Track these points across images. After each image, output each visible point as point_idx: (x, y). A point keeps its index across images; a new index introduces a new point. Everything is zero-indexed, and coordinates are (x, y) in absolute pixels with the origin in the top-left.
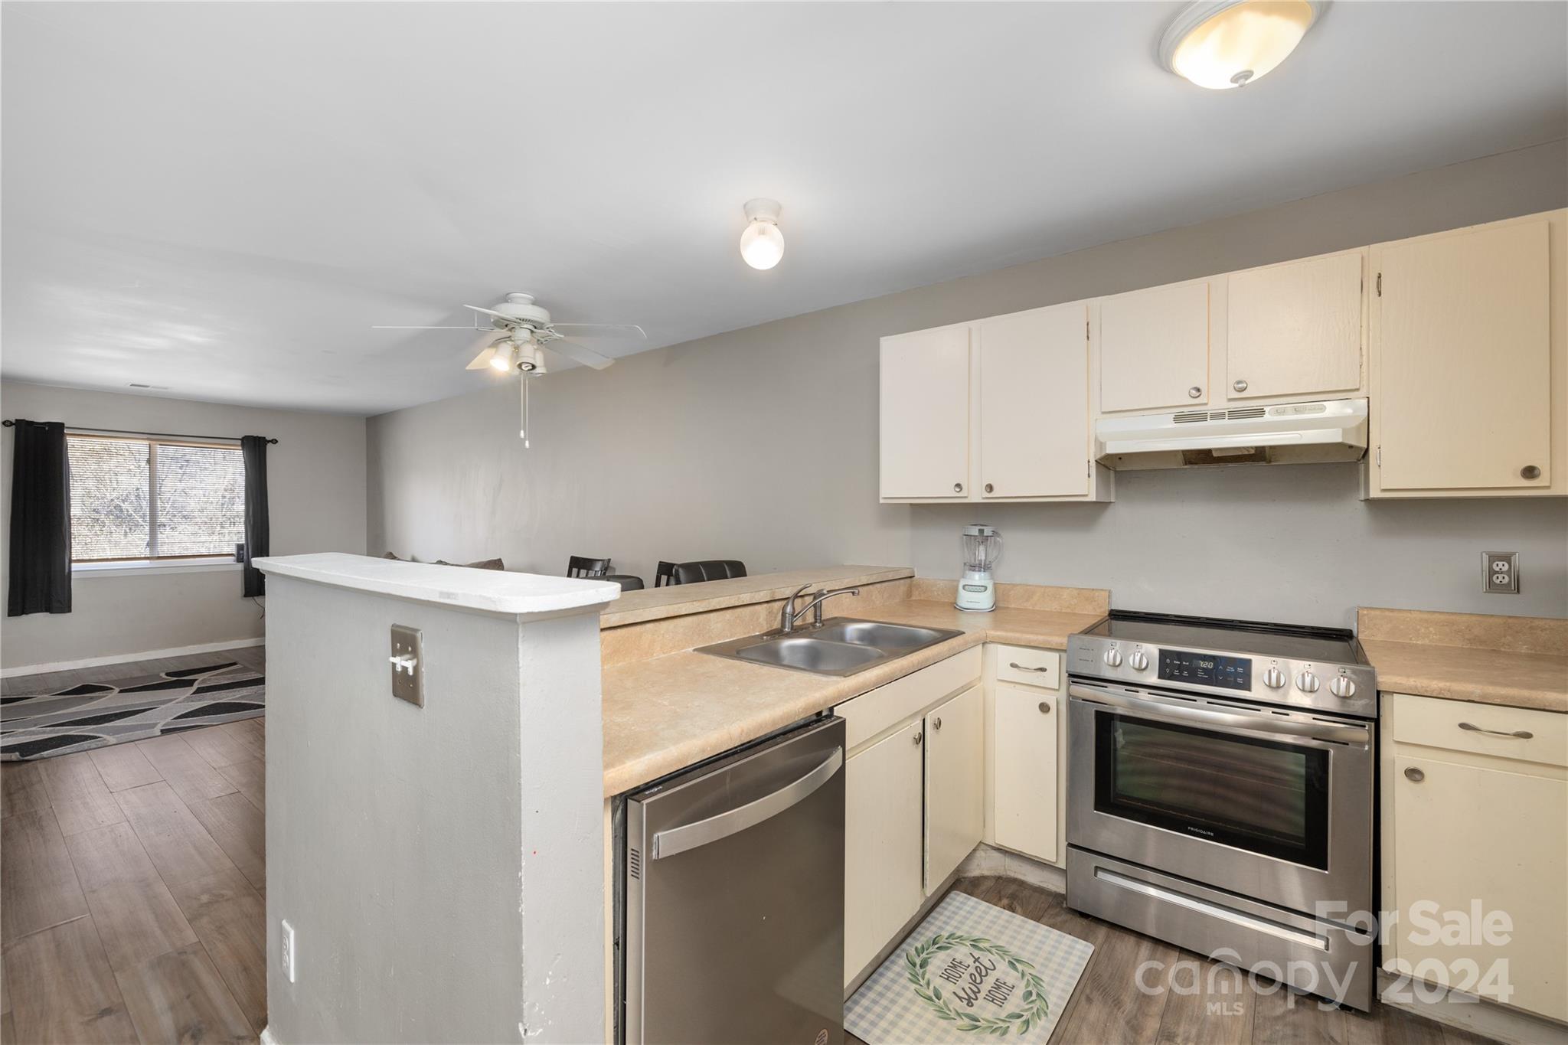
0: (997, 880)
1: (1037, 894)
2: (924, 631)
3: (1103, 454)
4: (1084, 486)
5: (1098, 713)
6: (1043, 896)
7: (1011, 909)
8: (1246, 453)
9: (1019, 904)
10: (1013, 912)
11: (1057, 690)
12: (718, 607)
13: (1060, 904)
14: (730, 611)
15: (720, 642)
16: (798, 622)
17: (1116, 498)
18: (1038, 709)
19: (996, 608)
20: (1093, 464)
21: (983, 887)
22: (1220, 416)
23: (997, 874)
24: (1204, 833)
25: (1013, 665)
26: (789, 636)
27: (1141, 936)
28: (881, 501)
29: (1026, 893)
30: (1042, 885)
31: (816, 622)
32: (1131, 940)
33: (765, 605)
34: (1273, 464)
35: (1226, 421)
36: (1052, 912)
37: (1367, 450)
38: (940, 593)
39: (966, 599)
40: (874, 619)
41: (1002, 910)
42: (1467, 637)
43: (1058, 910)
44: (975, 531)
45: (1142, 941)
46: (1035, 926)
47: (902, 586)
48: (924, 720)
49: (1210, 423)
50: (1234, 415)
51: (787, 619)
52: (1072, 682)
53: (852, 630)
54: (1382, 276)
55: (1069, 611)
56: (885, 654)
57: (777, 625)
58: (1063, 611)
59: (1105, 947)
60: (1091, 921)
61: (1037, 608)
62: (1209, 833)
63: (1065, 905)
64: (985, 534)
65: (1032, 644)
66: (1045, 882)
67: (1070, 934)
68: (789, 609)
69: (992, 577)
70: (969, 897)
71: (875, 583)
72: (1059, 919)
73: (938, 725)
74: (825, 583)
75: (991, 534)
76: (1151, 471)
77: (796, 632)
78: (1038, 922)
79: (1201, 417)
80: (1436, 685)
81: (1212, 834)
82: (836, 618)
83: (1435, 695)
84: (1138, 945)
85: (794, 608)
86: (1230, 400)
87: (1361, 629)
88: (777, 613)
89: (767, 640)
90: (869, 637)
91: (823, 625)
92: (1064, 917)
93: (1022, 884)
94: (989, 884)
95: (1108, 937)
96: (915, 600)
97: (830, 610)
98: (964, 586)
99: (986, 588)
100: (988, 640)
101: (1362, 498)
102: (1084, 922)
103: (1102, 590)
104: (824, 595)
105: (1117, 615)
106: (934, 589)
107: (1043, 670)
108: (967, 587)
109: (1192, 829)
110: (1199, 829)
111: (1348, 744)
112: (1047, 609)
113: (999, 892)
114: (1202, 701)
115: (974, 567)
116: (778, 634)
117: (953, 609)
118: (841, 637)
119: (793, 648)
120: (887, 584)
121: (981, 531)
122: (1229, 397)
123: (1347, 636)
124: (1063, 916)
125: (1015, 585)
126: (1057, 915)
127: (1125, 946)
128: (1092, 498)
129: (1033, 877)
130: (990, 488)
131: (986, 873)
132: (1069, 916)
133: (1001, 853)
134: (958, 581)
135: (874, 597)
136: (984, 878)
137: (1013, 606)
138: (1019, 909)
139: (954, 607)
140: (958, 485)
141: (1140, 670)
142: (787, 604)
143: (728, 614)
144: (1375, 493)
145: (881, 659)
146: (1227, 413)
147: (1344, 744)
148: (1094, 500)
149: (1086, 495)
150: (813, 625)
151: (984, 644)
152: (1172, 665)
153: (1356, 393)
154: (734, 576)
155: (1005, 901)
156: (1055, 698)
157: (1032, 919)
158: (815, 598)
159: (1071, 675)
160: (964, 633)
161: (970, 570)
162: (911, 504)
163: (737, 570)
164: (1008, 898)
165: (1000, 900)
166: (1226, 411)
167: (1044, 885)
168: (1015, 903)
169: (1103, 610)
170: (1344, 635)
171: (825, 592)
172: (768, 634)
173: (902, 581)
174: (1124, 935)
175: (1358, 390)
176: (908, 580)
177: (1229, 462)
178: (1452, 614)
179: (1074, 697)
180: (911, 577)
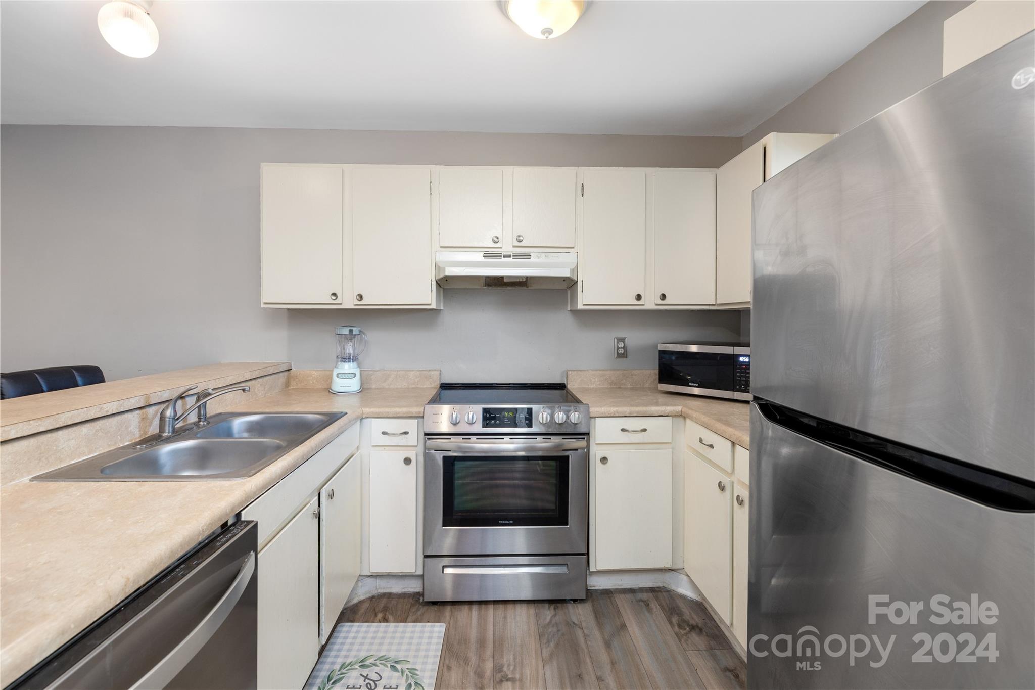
0: (371, 600)
1: (401, 600)
2: (311, 416)
3: (442, 276)
4: (427, 297)
5: (445, 458)
6: (406, 600)
7: (385, 620)
8: (521, 280)
9: (390, 614)
10: (387, 622)
11: (416, 446)
12: (70, 423)
13: (418, 601)
14: (88, 425)
15: (73, 462)
16: (179, 425)
17: (444, 307)
18: (403, 462)
19: (363, 389)
20: (434, 283)
21: (362, 611)
22: (507, 256)
23: (370, 595)
24: (508, 522)
25: (384, 433)
26: (168, 440)
27: (471, 603)
28: (263, 306)
29: (394, 602)
30: (403, 591)
31: (199, 421)
32: (466, 608)
33: (138, 412)
34: (529, 288)
35: (511, 260)
36: (413, 610)
37: (577, 281)
38: (315, 381)
39: (339, 384)
40: (260, 411)
41: (379, 624)
42: (609, 382)
43: (417, 606)
44: (346, 331)
45: (472, 606)
46: (404, 626)
47: (281, 378)
48: (319, 494)
49: (503, 260)
50: (516, 256)
51: (167, 423)
52: (428, 439)
53: (238, 424)
54: (584, 185)
55: (413, 386)
56: (283, 444)
57: (154, 429)
58: (410, 387)
59: (452, 621)
60: (440, 605)
61: (392, 387)
62: (510, 522)
63: (421, 600)
64: (354, 333)
65: (398, 415)
66: (406, 588)
67: (428, 622)
68: (169, 413)
69: (359, 366)
70: (352, 624)
71: (257, 378)
72: (419, 613)
73: (331, 496)
74: (208, 383)
75: (358, 333)
76: (464, 289)
77: (179, 434)
78: (406, 622)
79: (498, 256)
80: (613, 410)
81: (512, 522)
82: (220, 414)
83: (612, 415)
84: (470, 610)
85: (175, 411)
86: (514, 246)
87: (568, 383)
88: (153, 418)
89: (141, 450)
90: (256, 429)
91: (208, 423)
92: (423, 609)
93: (389, 596)
94: (366, 605)
95: (452, 611)
96: (293, 389)
97: (214, 407)
98: (337, 375)
99: (355, 375)
100: (365, 416)
101: (569, 309)
102: (435, 608)
103: (435, 370)
104: (210, 394)
105: (445, 387)
106: (309, 378)
107: (406, 433)
108: (340, 375)
109: (501, 522)
110: (505, 520)
111: (577, 450)
112: (399, 387)
113: (375, 610)
114: (507, 438)
115: (345, 359)
116: (157, 439)
117: (328, 393)
118: (229, 434)
119: (175, 452)
120: (268, 378)
121: (351, 331)
122: (514, 245)
123: (563, 387)
124: (421, 610)
125: (375, 371)
126: (418, 610)
127: (463, 614)
128: (433, 306)
129: (396, 587)
130: (361, 297)
131: (362, 598)
132: (426, 608)
133: (373, 577)
134: (333, 370)
135: (256, 390)
136: (361, 602)
137: (374, 387)
138: (391, 617)
139: (329, 391)
140: (334, 294)
141: (472, 424)
142: (167, 407)
143: (85, 429)
144: (580, 306)
145: (280, 451)
146: (512, 255)
147: (575, 450)
148: (435, 307)
149: (430, 305)
150: (196, 424)
151: (362, 419)
152: (490, 418)
153: (572, 249)
154: (87, 383)
155: (380, 616)
156: (415, 452)
157: (401, 622)
158: (198, 400)
159: (426, 434)
160: (346, 413)
161: (342, 361)
162: (288, 309)
163: (92, 375)
164: (381, 612)
165: (376, 615)
166: (512, 253)
167: (406, 590)
168: (387, 613)
169: (436, 384)
170: (561, 387)
171: (210, 391)
172: (142, 442)
173: (281, 374)
174: (461, 606)
175: (573, 248)
176: (286, 373)
177: (508, 286)
178: (604, 370)
179: (429, 449)
180: (288, 370)
